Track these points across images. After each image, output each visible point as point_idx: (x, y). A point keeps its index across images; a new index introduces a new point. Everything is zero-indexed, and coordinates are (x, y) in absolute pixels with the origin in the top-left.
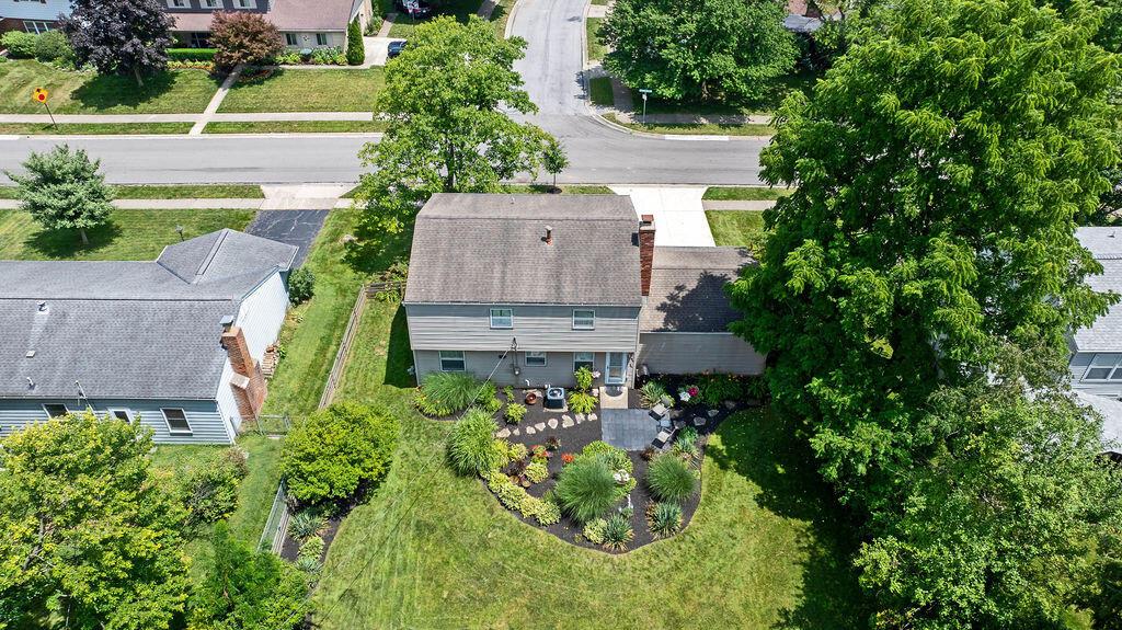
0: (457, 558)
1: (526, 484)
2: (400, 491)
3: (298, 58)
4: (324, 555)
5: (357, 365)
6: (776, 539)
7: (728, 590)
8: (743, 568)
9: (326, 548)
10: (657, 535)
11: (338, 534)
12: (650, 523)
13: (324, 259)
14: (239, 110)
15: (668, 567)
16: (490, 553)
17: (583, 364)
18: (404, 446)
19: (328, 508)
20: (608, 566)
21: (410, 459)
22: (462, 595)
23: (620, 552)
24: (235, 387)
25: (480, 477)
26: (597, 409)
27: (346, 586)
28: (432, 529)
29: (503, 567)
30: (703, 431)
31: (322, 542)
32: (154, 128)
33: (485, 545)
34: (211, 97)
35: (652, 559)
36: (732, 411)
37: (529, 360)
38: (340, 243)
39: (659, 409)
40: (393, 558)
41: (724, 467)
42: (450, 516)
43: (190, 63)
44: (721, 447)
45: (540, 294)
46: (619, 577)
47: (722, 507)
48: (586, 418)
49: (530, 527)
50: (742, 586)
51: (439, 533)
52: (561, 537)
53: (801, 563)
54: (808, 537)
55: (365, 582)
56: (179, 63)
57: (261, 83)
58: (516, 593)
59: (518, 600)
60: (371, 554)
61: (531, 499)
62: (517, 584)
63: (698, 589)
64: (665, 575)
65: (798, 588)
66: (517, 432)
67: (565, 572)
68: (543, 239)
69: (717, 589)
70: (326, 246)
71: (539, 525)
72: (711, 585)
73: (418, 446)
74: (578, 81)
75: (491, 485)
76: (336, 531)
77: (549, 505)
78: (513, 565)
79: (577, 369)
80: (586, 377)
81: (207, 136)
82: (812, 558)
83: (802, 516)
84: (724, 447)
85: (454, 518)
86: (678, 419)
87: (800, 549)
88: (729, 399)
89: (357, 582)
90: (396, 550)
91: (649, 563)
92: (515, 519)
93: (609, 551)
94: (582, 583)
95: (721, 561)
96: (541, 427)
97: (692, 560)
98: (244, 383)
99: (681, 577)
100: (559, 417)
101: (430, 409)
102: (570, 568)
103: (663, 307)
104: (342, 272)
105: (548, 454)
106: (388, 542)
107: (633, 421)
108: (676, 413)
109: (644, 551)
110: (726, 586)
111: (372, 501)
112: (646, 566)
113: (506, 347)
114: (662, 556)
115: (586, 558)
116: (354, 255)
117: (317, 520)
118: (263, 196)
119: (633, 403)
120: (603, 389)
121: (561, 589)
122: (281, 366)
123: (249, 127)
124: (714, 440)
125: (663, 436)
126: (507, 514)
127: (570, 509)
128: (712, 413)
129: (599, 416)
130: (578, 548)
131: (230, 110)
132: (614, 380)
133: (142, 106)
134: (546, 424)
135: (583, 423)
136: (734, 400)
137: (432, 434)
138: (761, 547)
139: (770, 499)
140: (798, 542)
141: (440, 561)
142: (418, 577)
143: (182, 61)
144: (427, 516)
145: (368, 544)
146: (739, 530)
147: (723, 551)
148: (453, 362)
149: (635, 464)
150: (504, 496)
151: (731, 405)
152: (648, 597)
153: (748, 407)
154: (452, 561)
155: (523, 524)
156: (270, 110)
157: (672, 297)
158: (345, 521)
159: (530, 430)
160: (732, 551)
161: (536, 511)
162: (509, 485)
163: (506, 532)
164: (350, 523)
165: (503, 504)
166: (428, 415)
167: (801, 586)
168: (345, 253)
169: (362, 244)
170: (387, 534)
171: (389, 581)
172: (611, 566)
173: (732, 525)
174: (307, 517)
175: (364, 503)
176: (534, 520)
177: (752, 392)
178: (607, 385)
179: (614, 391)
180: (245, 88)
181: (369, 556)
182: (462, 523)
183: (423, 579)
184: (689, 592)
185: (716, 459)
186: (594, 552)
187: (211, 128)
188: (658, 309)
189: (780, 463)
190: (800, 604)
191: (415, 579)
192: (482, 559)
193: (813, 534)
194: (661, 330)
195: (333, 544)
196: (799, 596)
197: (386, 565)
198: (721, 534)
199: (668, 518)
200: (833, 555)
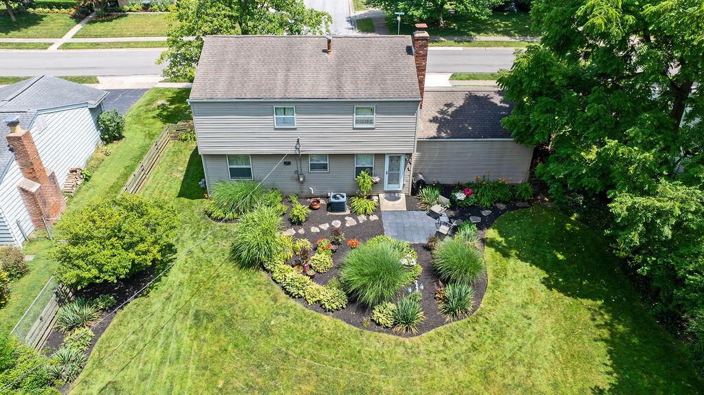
0: (236, 346)
1: (311, 272)
2: (181, 284)
3: (140, 7)
4: (91, 346)
5: (154, 185)
6: (571, 318)
7: (533, 370)
8: (545, 345)
9: (94, 340)
10: (448, 318)
11: (110, 326)
12: (441, 306)
13: (138, 116)
14: (90, 36)
15: (465, 348)
16: (272, 340)
17: (364, 169)
18: (190, 245)
19: (103, 301)
20: (400, 350)
21: (195, 256)
22: (239, 384)
23: (412, 335)
24: (23, 190)
25: (264, 269)
26: (377, 210)
27: (109, 378)
28: (211, 318)
29: (286, 354)
30: (480, 226)
31: (90, 333)
32: (19, 46)
33: (267, 331)
34: (70, 29)
35: (447, 341)
36: (504, 211)
37: (313, 167)
38: (155, 105)
39: (437, 208)
40: (166, 347)
41: (506, 255)
42: (232, 305)
43: (56, 10)
44: (500, 239)
45: (323, 90)
46: (413, 360)
47: (510, 289)
48: (368, 218)
49: (316, 314)
50: (546, 365)
51: (219, 321)
52: (348, 322)
53: (602, 340)
54: (602, 314)
55: (133, 372)
56: (48, 10)
57: (111, 20)
58: (300, 380)
59: (303, 388)
60: (142, 344)
61: (315, 286)
62: (302, 370)
63: (500, 370)
64: (463, 357)
65: (606, 365)
66: (301, 231)
67: (355, 356)
68: (324, 51)
69: (521, 369)
70: (142, 108)
71: (326, 311)
72: (513, 364)
73: (204, 245)
74: (348, 21)
75: (275, 275)
76: (109, 323)
77: (335, 291)
78: (298, 351)
79: (358, 173)
80: (367, 181)
81: (62, 51)
82: (613, 335)
83: (592, 296)
84: (503, 239)
85: (236, 307)
86: (455, 218)
87: (598, 326)
88: (499, 201)
89: (122, 374)
90: (170, 339)
91: (444, 345)
92: (299, 306)
93: (400, 335)
94: (373, 367)
95: (520, 340)
96: (325, 227)
97: (489, 340)
98: (34, 187)
99: (480, 358)
100: (342, 219)
101: (218, 213)
102: (359, 352)
103: (435, 120)
104: (152, 124)
105: (333, 247)
106: (163, 332)
107: (412, 220)
108: (452, 213)
109: (438, 334)
110: (530, 366)
111: (152, 293)
112: (441, 348)
113: (291, 150)
114: (456, 337)
115: (375, 342)
116: (165, 113)
117: (87, 311)
118: (98, 82)
119: (410, 207)
120: (382, 196)
121: (352, 375)
122: (84, 187)
123: (96, 45)
124: (491, 233)
125: (444, 229)
126: (292, 302)
127: (356, 291)
128: (486, 213)
129: (380, 217)
130: (367, 332)
131: (83, 36)
132: (393, 187)
133: (12, 33)
134: (330, 224)
135: (364, 222)
136: (504, 202)
137: (219, 234)
138: (557, 326)
139: (557, 281)
140: (594, 320)
141: (217, 349)
142: (192, 367)
143: (51, 8)
144: (207, 306)
145: (141, 335)
146: (533, 311)
147: (520, 331)
148: (240, 169)
149: (419, 254)
150: (288, 284)
151: (502, 206)
152: (447, 380)
153: (518, 208)
154: (230, 348)
155: (307, 311)
156: (114, 36)
157: (442, 112)
158: (120, 313)
159: (314, 230)
160: (529, 331)
161: (322, 297)
162: (293, 274)
163: (290, 318)
164: (125, 315)
165: (287, 293)
166: (216, 219)
167: (609, 363)
168: (157, 112)
169: (173, 107)
170: (162, 324)
171: (159, 372)
172: (404, 349)
173: (524, 305)
174: (76, 308)
175: (143, 296)
176: (320, 306)
177: (520, 195)
178: (386, 192)
179: (393, 196)
180: (98, 24)
181: (140, 345)
182: (244, 311)
183: (197, 368)
184: (492, 374)
185: (497, 250)
186: (385, 336)
187: (66, 46)
188: (431, 121)
189: (558, 251)
190: (613, 382)
191: (188, 369)
192: (263, 346)
193: (608, 312)
194: (434, 138)
195: (103, 336)
196: (609, 373)
197: (157, 354)
198: (514, 315)
199: (460, 299)
200: (633, 332)
